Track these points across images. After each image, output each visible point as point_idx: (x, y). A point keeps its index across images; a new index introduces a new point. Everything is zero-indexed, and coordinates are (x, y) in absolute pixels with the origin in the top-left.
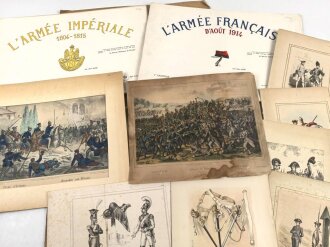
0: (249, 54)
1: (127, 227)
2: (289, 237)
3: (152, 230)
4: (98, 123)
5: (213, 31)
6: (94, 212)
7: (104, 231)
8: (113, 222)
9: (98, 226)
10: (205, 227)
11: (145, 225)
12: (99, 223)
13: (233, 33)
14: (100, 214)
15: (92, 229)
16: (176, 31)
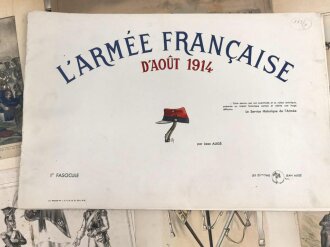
0: (226, 108)
1: (65, 230)
2: (318, 231)
3: (104, 233)
4: (7, 64)
5: (156, 66)
6: (10, 211)
7: (29, 240)
8: (42, 226)
9: (18, 232)
10: (187, 224)
11: (94, 226)
12: (19, 227)
13: (195, 65)
14: (19, 215)
15: (9, 237)
16: (86, 70)
